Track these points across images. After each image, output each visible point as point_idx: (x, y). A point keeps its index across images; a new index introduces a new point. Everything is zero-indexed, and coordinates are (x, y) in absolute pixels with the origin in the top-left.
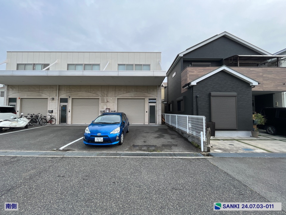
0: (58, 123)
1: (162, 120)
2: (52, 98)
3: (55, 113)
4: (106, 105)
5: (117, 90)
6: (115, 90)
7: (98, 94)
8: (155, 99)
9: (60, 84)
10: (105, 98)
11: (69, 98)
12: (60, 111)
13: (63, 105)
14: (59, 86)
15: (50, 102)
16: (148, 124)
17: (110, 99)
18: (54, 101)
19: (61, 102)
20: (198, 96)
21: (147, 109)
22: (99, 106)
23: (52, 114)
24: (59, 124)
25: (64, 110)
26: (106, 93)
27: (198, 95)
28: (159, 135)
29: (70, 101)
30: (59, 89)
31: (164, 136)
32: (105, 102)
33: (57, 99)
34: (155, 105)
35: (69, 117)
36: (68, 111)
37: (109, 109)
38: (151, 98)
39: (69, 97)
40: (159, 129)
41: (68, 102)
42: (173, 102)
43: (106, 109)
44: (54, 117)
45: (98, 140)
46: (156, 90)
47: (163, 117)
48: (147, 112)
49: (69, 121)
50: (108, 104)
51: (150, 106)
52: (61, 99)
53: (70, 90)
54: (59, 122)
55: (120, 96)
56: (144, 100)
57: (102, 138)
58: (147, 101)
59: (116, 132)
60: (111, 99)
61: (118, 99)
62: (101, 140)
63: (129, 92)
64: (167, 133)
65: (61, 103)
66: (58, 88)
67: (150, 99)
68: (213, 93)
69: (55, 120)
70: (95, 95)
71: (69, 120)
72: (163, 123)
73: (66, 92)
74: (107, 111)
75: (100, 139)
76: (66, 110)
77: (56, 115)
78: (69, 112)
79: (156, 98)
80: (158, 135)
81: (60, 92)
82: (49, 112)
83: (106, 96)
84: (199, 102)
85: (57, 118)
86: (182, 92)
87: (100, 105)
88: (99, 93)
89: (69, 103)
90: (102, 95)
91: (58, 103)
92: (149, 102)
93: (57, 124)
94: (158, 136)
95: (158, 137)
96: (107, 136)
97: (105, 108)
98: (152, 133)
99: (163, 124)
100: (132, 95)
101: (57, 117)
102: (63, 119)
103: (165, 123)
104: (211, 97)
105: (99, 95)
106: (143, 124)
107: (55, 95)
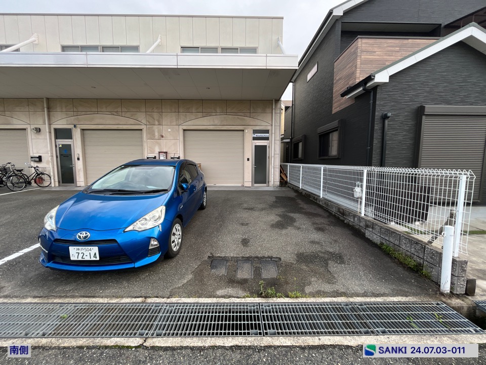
0: (57, 184)
1: (280, 176)
2: (36, 128)
3: (48, 163)
4: (159, 145)
5: (181, 110)
6: (177, 111)
7: (139, 119)
8: (267, 132)
9: (48, 97)
10: (156, 128)
11: (74, 128)
12: (57, 157)
13: (62, 145)
14: (48, 99)
15: (33, 137)
16: (251, 186)
17: (167, 130)
18: (41, 136)
19: (56, 138)
20: (389, 114)
21: (250, 153)
22: (142, 145)
23: (40, 165)
24: (59, 185)
25: (65, 155)
26: (156, 115)
27: (389, 111)
28: (280, 216)
29: (77, 134)
30: (48, 108)
31: (292, 220)
32: (157, 137)
33: (47, 131)
34: (266, 144)
35: (79, 170)
36: (75, 157)
37: (166, 153)
38: (257, 128)
39: (75, 126)
40: (277, 197)
41: (74, 137)
42: (305, 139)
43: (159, 152)
44: (46, 171)
45: (81, 255)
46: (268, 111)
47: (283, 170)
48: (248, 159)
49: (81, 181)
50: (163, 141)
51: (256, 146)
52: (56, 130)
53: (75, 110)
54: (59, 182)
55: (189, 123)
56: (241, 132)
57: (95, 250)
58: (249, 134)
59: (150, 225)
60: (169, 130)
61: (184, 130)
62: (92, 255)
63: (208, 114)
64: (300, 210)
65: (57, 140)
66: (45, 106)
67: (255, 132)
68: (430, 108)
69: (49, 178)
70: (132, 121)
71: (80, 177)
72: (283, 183)
73: (67, 114)
74: (162, 158)
75: (87, 253)
76: (71, 155)
77: (50, 166)
78: (78, 159)
79: (269, 128)
80: (278, 219)
81: (51, 113)
82: (33, 159)
83: (157, 123)
84: (389, 133)
85: (52, 174)
86: (334, 111)
87: (145, 145)
88: (142, 117)
89: (76, 139)
90: (148, 122)
91: (51, 139)
92: (254, 139)
93: (53, 185)
94: (280, 219)
95: (280, 225)
96: (114, 241)
97: (157, 150)
98: (262, 209)
99: (282, 186)
100: (216, 122)
101: (51, 171)
102: (67, 176)
103: (286, 182)
104: (424, 117)
105: (141, 119)
106: (240, 185)
107: (41, 122)
